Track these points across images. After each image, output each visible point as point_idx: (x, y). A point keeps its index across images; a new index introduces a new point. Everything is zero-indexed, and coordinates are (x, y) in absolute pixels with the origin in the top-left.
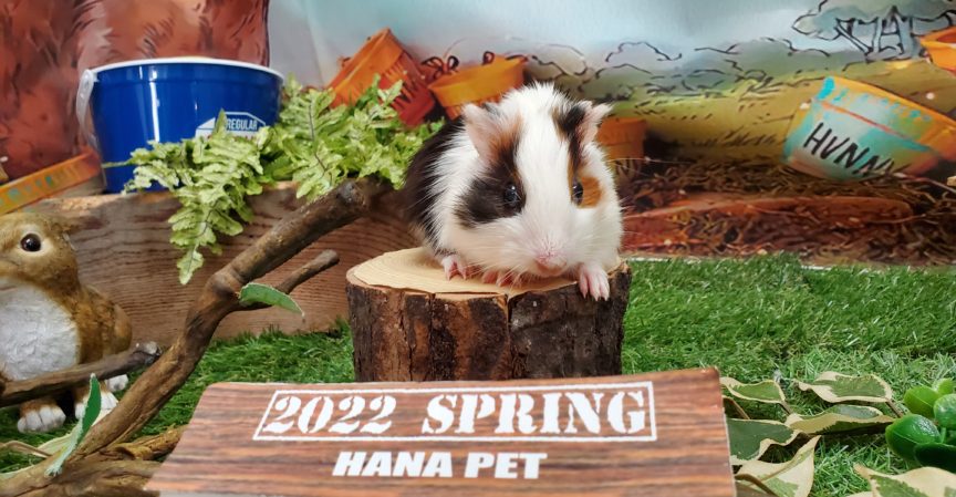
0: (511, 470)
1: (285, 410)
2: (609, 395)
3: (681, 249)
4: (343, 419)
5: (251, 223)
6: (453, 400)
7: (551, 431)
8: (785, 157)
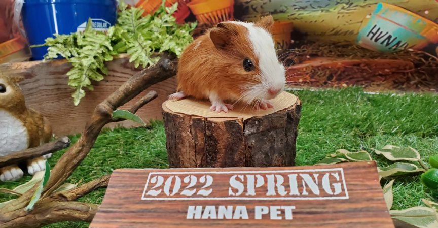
0: (278, 215)
1: (156, 183)
2: (322, 175)
3: (306, 83)
4: (187, 188)
5: (107, 74)
6: (242, 177)
7: (295, 194)
8: (358, 41)
